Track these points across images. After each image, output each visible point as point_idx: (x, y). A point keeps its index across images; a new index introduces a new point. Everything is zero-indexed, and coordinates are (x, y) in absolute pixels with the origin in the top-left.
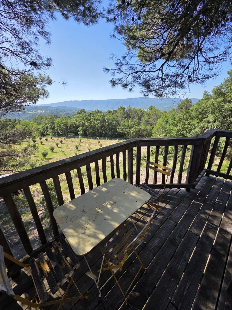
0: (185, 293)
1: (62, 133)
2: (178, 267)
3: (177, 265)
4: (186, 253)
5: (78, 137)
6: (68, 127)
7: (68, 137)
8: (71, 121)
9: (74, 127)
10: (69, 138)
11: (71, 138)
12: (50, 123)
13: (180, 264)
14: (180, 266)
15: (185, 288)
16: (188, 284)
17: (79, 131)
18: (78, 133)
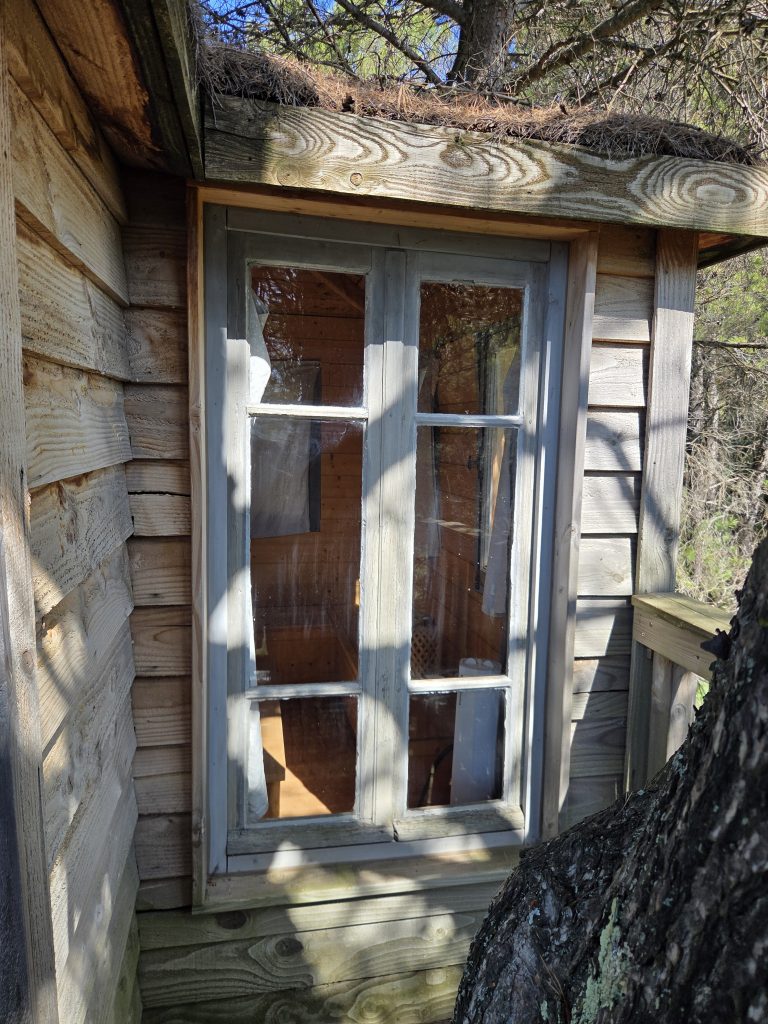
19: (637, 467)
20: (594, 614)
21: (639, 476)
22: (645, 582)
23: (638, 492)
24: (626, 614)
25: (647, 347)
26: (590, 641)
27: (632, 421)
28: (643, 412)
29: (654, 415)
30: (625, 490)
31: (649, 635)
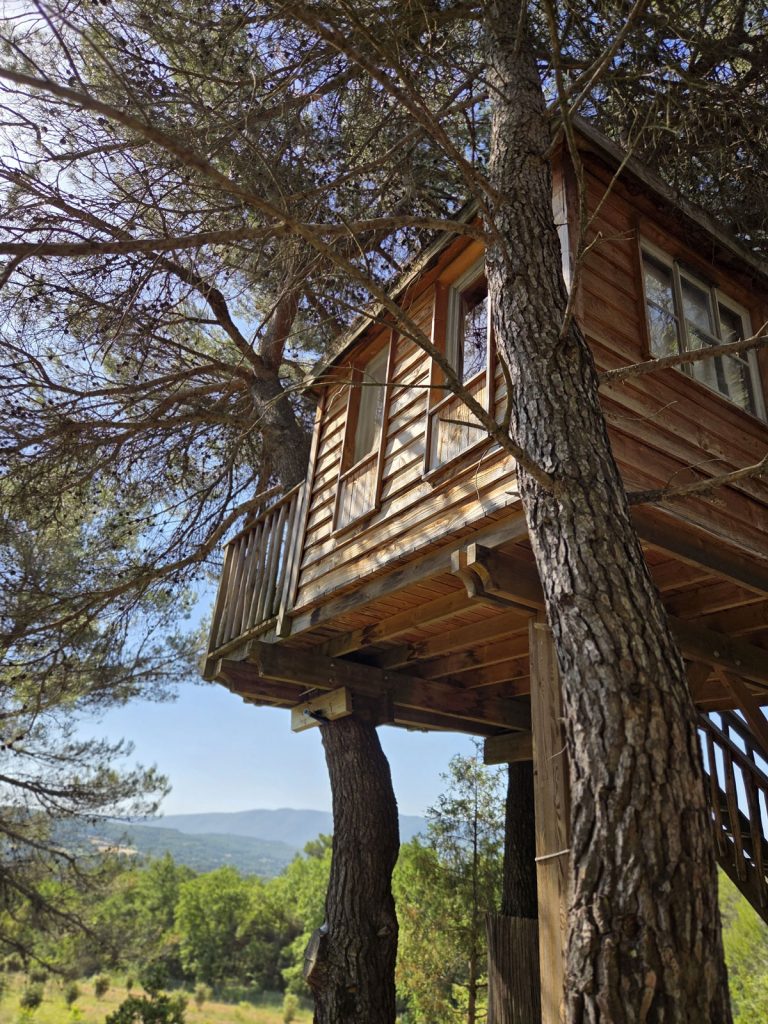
1: (193, 966)
5: (278, 1002)
6: (240, 933)
7: (218, 995)
8: (267, 894)
9: (269, 937)
10: (226, 1000)
11: (236, 1001)
12: (156, 895)
17: (289, 961)
18: (287, 973)
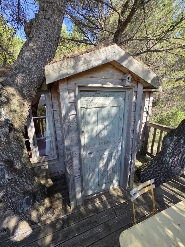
0: (107, 215)
2: (101, 230)
3: (101, 231)
4: (86, 236)
13: (98, 231)
14: (99, 229)
15: (105, 217)
16: (102, 218)
19: (147, 111)
20: (144, 123)
21: (148, 112)
22: (148, 120)
23: (147, 113)
24: (146, 123)
25: (149, 101)
26: (143, 125)
27: (147, 107)
28: (148, 106)
29: (149, 106)
30: (146, 113)
31: (147, 125)
